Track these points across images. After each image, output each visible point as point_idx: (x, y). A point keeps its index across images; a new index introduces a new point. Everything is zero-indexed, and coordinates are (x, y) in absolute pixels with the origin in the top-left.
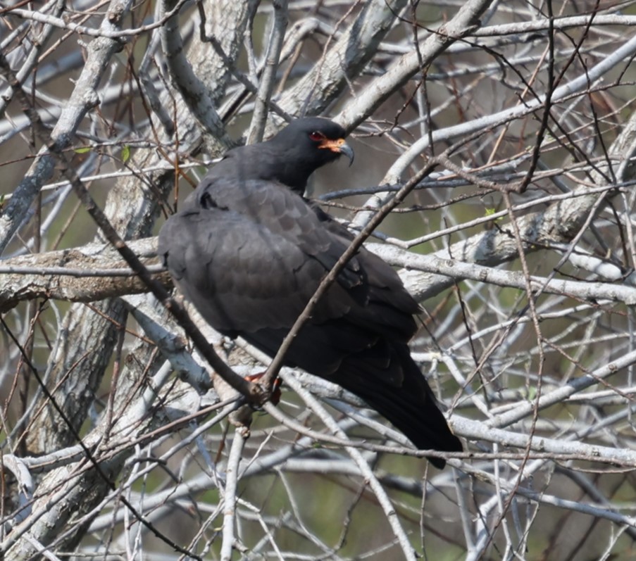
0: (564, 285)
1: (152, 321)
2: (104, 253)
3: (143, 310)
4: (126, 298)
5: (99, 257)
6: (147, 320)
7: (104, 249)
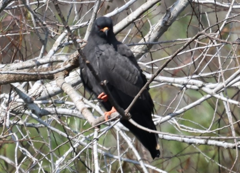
0: (174, 80)
1: (22, 92)
2: (5, 68)
3: (19, 88)
4: (13, 84)
5: (3, 69)
6: (20, 92)
7: (5, 66)
